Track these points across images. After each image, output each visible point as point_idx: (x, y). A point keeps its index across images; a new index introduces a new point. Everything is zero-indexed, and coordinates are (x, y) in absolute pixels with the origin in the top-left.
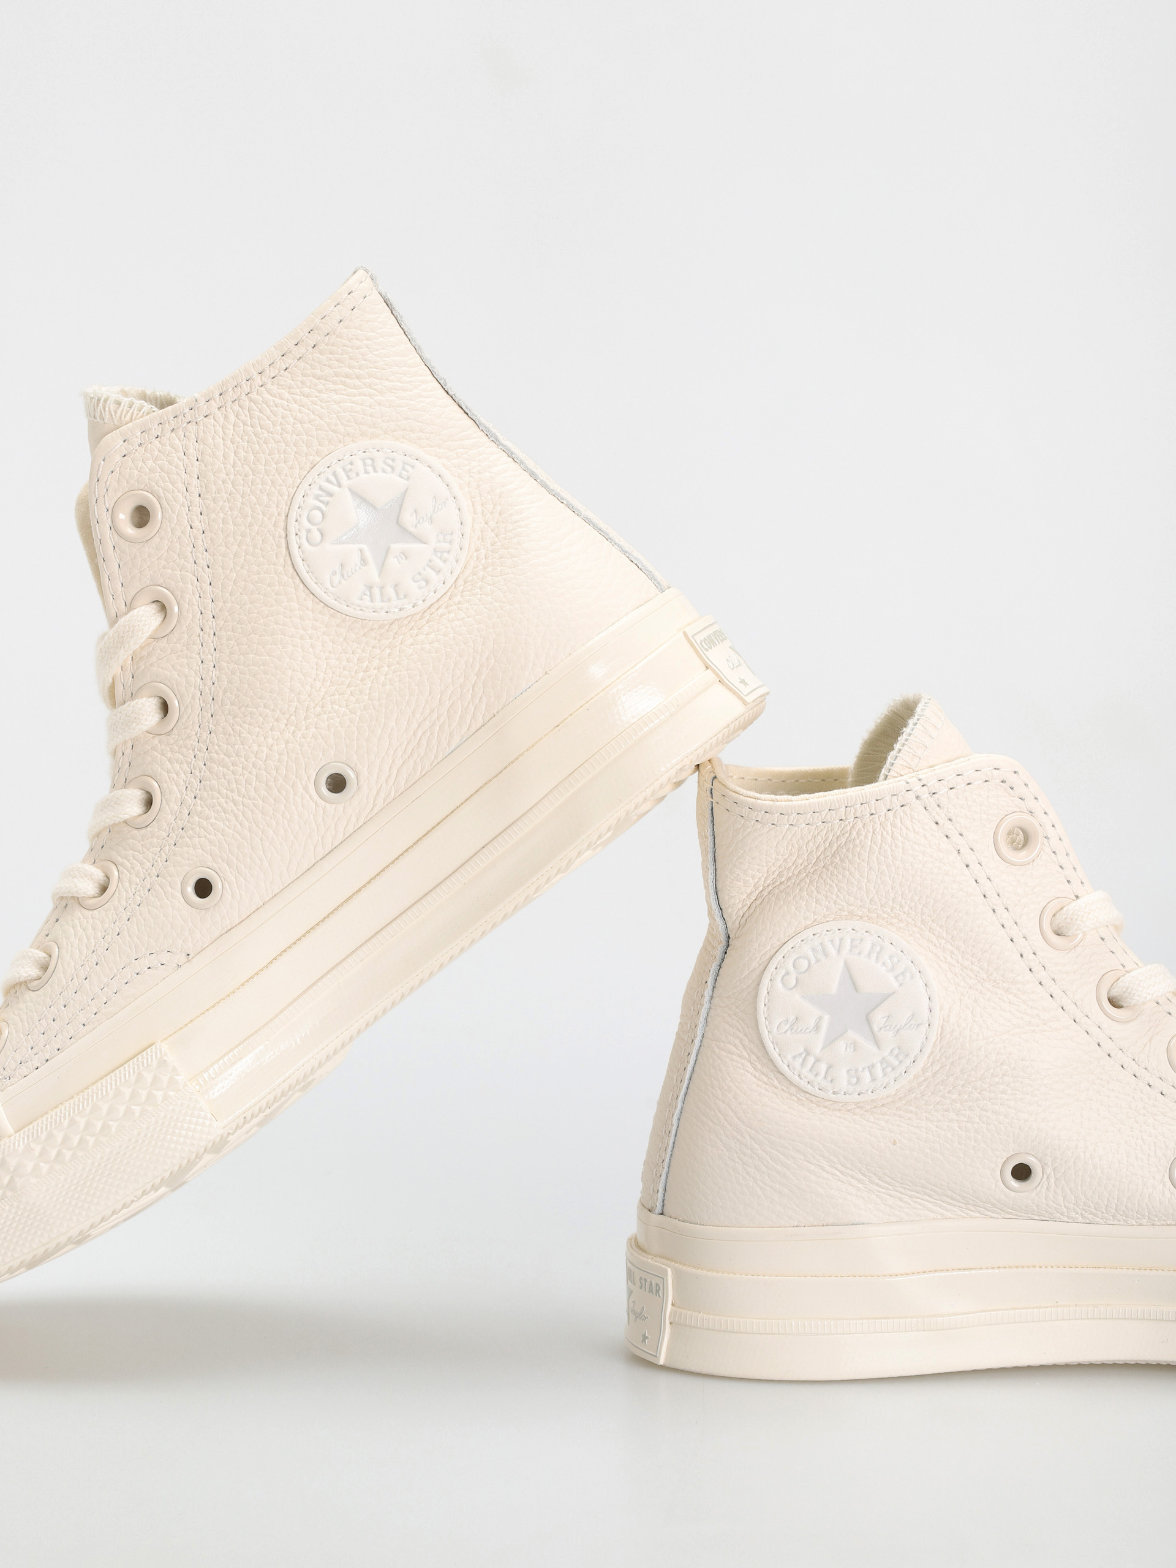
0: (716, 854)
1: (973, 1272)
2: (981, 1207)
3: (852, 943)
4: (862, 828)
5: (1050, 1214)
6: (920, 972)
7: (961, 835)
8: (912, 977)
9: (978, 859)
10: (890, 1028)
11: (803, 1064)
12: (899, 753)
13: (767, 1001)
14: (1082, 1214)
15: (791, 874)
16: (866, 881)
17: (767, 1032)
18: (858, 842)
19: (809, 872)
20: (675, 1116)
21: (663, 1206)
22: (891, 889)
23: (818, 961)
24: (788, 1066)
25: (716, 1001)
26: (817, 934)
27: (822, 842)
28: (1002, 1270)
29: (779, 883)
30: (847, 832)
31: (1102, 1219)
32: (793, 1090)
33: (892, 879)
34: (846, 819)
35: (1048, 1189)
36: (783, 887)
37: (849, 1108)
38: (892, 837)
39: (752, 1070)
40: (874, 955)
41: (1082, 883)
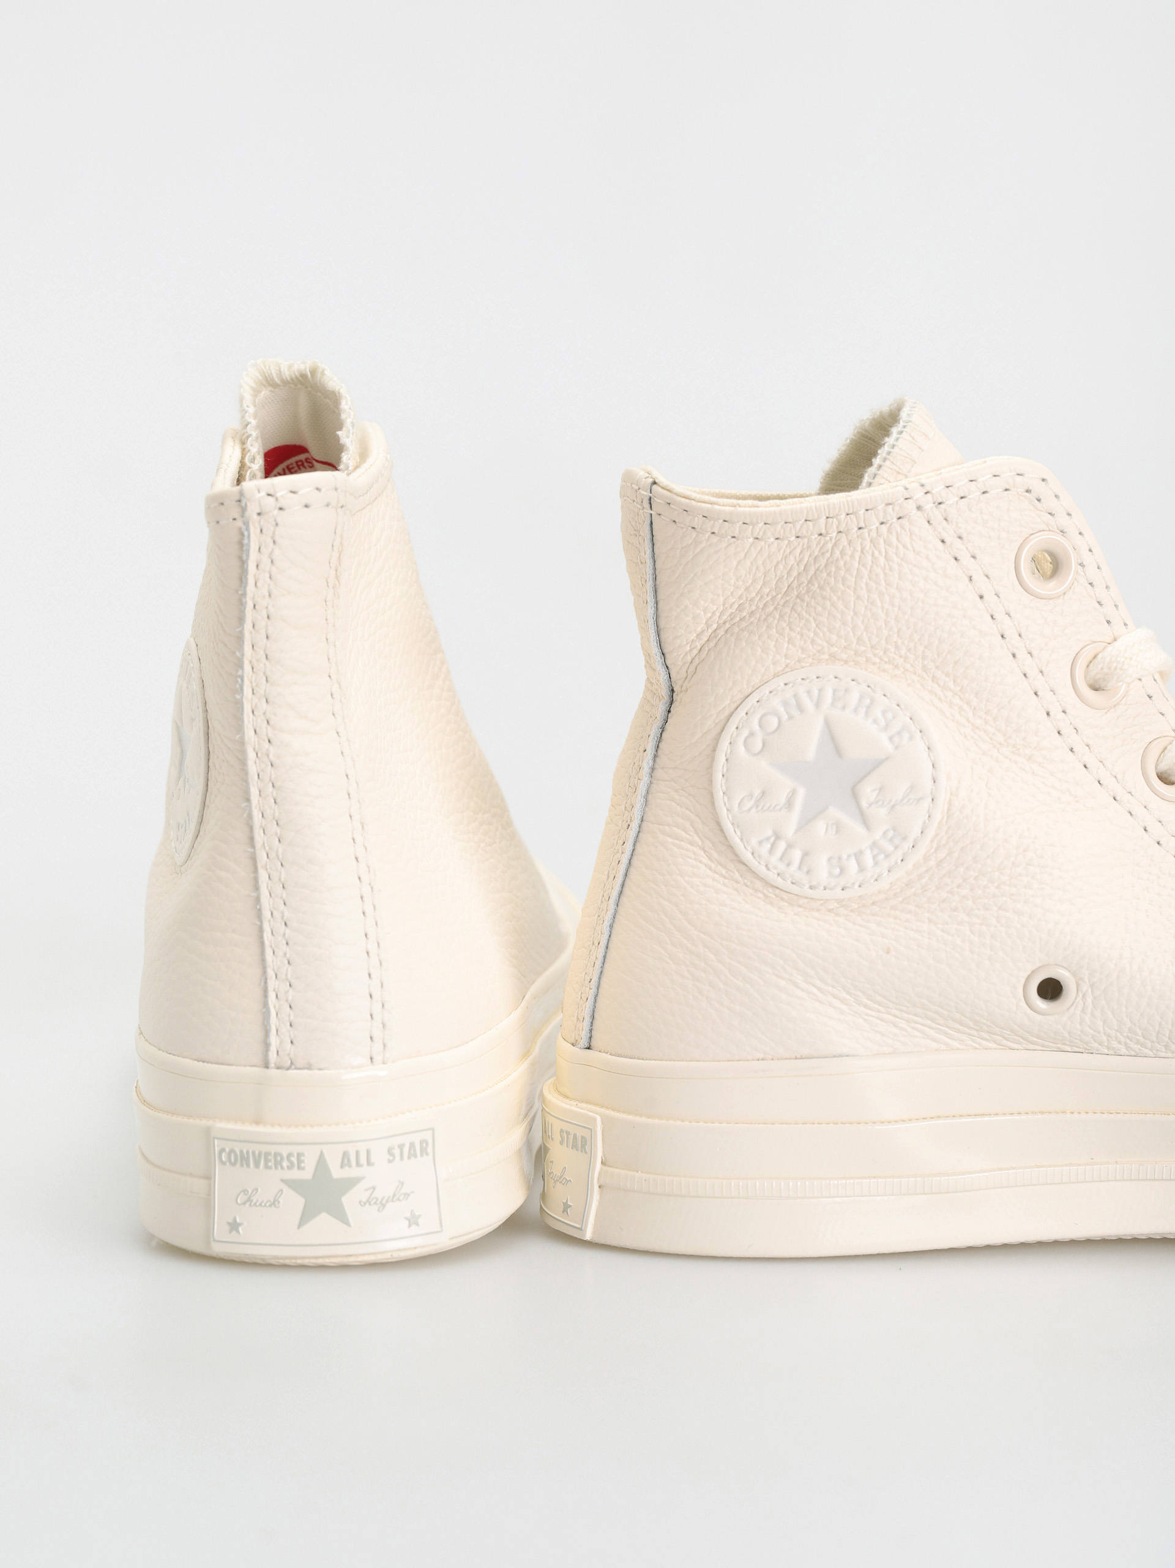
0: (658, 582)
1: (986, 1119)
2: (998, 1035)
3: (834, 694)
4: (848, 547)
5: (1086, 1043)
6: (921, 732)
7: (974, 557)
8: (911, 738)
9: (994, 589)
10: (883, 803)
11: (771, 851)
12: (878, 470)
13: (725, 770)
14: (1126, 1044)
15: (754, 608)
16: (852, 613)
17: (725, 811)
18: (842, 563)
19: (778, 605)
20: (606, 922)
21: (590, 1038)
22: (884, 626)
23: (791, 717)
24: (753, 854)
25: (658, 773)
26: (790, 683)
27: (796, 564)
28: (1024, 1117)
29: (738, 619)
30: (828, 551)
31: (1151, 1050)
32: (758, 884)
33: (885, 611)
34: (827, 533)
35: (1083, 1011)
36: (744, 624)
37: (831, 907)
38: (886, 557)
39: (706, 860)
40: (863, 710)
41: (1125, 624)
